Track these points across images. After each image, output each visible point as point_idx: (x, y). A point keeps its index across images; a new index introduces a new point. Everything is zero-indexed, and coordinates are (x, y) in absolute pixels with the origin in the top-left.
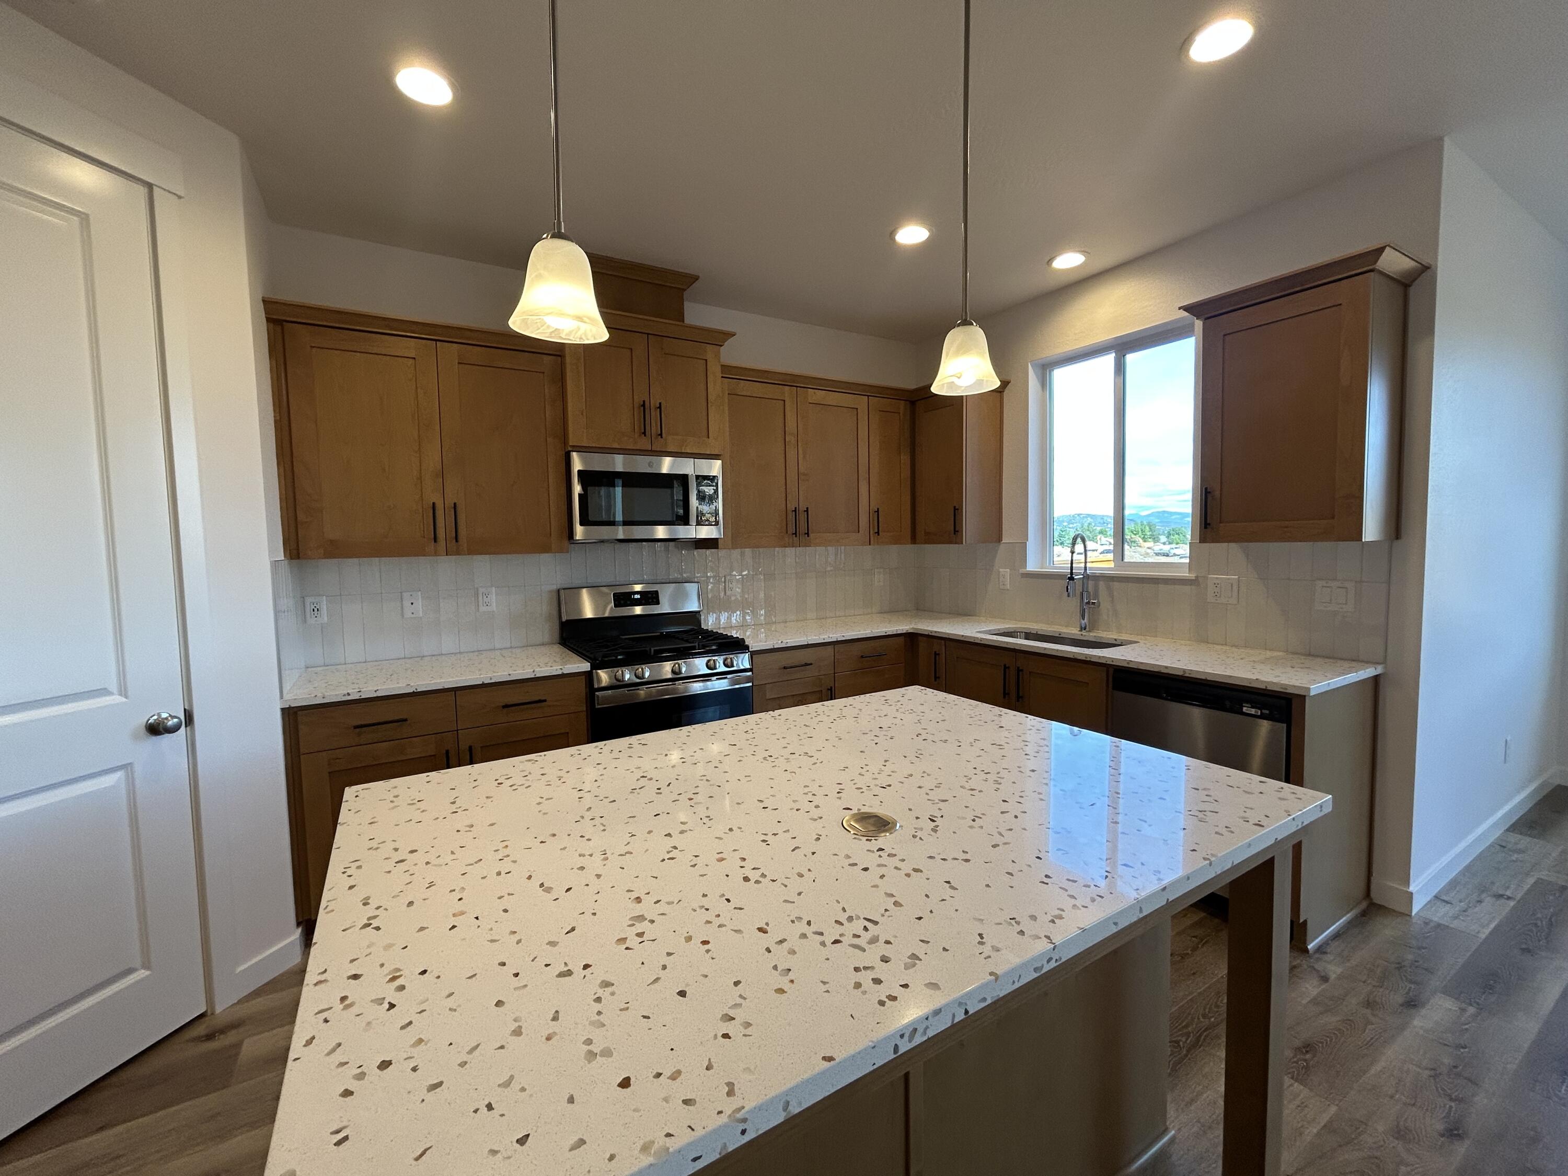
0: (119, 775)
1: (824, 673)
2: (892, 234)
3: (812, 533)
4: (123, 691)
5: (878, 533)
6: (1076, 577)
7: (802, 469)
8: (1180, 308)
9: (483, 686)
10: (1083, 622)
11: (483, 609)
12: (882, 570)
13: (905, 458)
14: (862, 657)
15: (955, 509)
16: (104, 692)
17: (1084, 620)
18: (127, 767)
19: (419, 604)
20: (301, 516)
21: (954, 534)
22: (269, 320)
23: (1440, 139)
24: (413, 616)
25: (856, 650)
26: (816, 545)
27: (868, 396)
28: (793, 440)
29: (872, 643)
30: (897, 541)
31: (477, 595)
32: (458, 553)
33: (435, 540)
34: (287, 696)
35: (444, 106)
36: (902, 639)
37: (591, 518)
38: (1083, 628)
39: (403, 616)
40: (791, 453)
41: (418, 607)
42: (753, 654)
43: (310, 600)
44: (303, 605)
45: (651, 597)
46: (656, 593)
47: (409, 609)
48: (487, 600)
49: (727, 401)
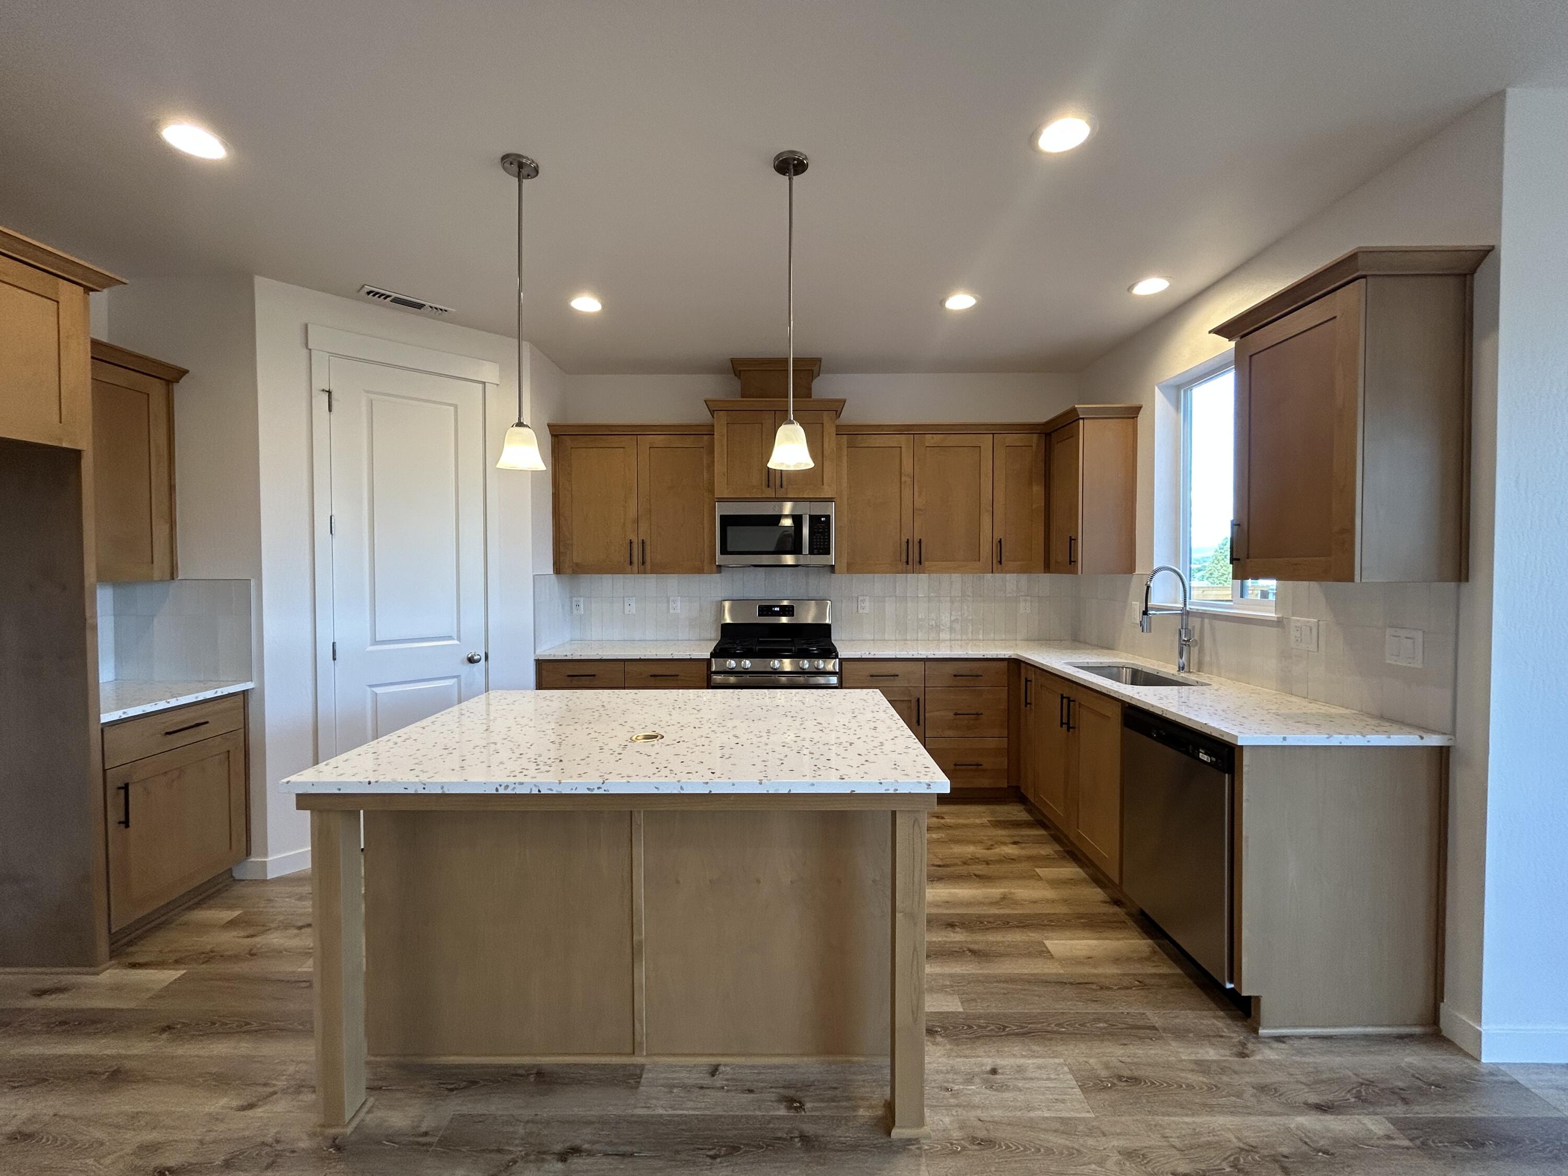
0: (455, 680)
1: (915, 685)
2: (942, 302)
3: (927, 560)
4: (459, 639)
5: (1000, 562)
6: (1151, 612)
7: (917, 505)
8: (1210, 332)
9: (640, 660)
10: (1181, 661)
11: (672, 612)
12: (1029, 598)
13: (1038, 490)
14: (955, 676)
15: (1071, 539)
16: (450, 638)
17: (1181, 658)
18: (458, 677)
19: (633, 605)
20: (562, 549)
21: (1070, 564)
22: (552, 435)
23: (1501, 95)
24: (631, 613)
25: (950, 668)
26: (930, 572)
27: (993, 434)
28: (909, 480)
29: (968, 664)
30: (1025, 569)
31: (668, 602)
32: (645, 573)
33: (631, 563)
34: (538, 652)
35: (595, 313)
36: (1005, 663)
37: (729, 549)
38: (1181, 668)
39: (624, 613)
40: (907, 492)
41: (632, 608)
42: (842, 661)
43: (575, 599)
44: (571, 602)
45: (788, 611)
46: (793, 607)
47: (627, 608)
48: (674, 605)
49: (845, 453)
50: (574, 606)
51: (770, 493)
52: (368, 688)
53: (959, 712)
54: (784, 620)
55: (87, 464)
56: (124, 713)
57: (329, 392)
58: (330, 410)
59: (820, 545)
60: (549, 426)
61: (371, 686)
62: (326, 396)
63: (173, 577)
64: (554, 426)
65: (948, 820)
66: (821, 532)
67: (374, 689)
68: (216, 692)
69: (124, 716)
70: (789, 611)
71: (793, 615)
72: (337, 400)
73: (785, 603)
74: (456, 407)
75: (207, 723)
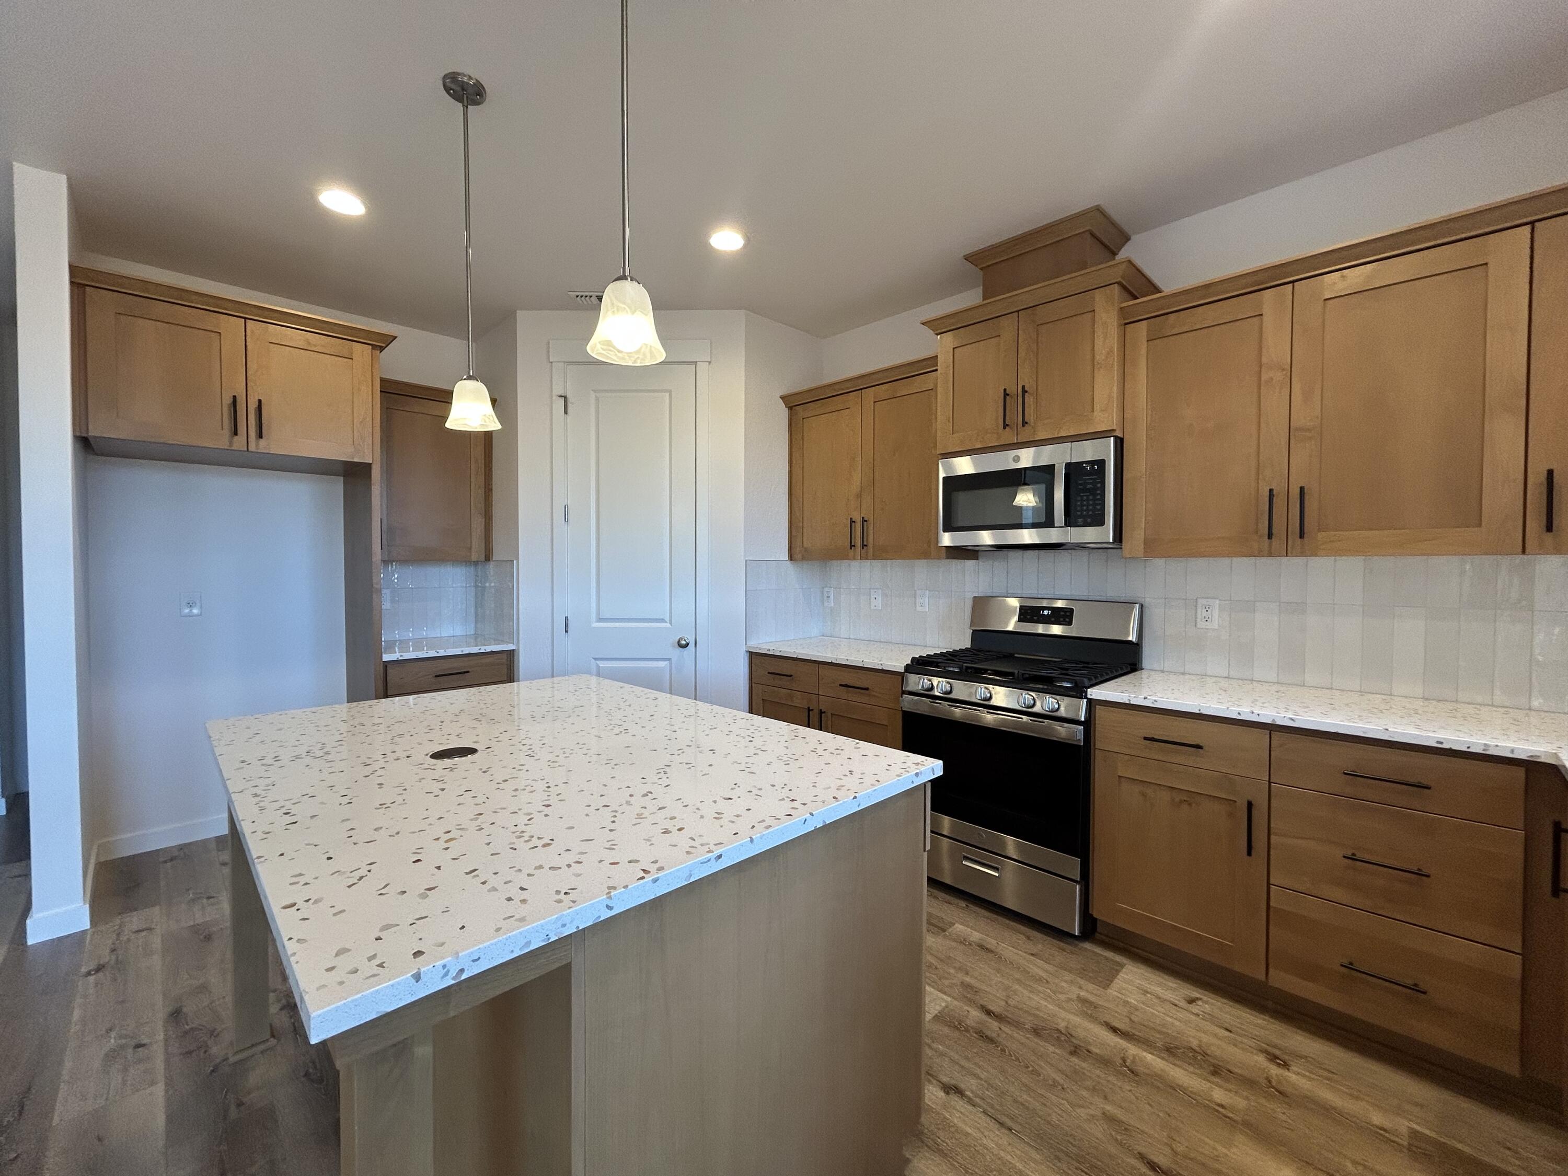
0: (667, 662)
1: (1245, 774)
3: (1317, 528)
4: (671, 622)
9: (831, 664)
11: (919, 608)
14: (1348, 773)
16: (663, 620)
18: (669, 659)
19: (880, 599)
20: (794, 533)
22: (787, 406)
24: (875, 608)
31: (915, 597)
33: (851, 547)
34: (749, 644)
39: (870, 608)
41: (878, 602)
42: (1094, 703)
43: (826, 589)
44: (822, 593)
45: (1063, 616)
46: (1072, 610)
47: (874, 602)
48: (922, 601)
49: (1144, 351)
50: (825, 598)
51: (1009, 437)
52: (593, 660)
53: (1359, 855)
54: (1056, 630)
55: (376, 473)
56: (401, 656)
57: (565, 397)
58: (566, 412)
59: (1088, 510)
60: (782, 398)
61: (595, 659)
62: (562, 400)
63: (488, 558)
64: (785, 397)
65: (1293, 1077)
66: (1089, 490)
67: (598, 662)
68: (480, 649)
69: (400, 658)
70: (1065, 616)
71: (1070, 623)
72: (572, 403)
73: (1060, 604)
74: (670, 392)
75: (468, 672)
